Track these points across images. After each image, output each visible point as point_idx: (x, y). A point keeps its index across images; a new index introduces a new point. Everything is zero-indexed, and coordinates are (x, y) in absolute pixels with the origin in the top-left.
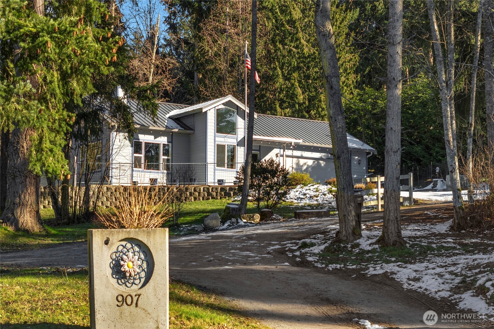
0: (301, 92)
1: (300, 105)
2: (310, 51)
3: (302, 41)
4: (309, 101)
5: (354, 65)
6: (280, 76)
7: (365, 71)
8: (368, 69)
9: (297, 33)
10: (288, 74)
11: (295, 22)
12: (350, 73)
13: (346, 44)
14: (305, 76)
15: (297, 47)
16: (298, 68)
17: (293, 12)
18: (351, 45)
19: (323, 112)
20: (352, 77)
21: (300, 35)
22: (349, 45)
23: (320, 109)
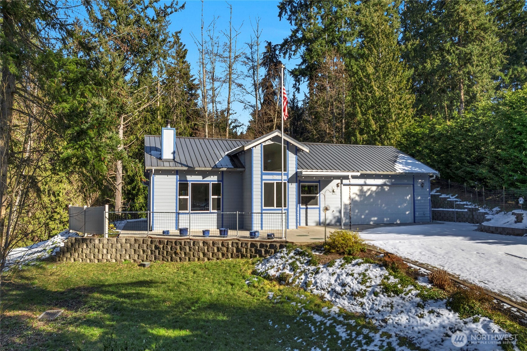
0: (374, 123)
1: (374, 131)
2: (380, 94)
3: (374, 87)
4: (380, 128)
5: (412, 102)
6: (359, 113)
7: (419, 107)
8: (421, 106)
9: (370, 83)
10: (365, 111)
11: (369, 75)
12: (409, 108)
13: (406, 87)
14: (377, 112)
15: (370, 92)
16: (372, 107)
17: (368, 69)
18: (409, 89)
19: (390, 136)
20: (411, 110)
21: (373, 83)
22: (408, 88)
23: (388, 134)
